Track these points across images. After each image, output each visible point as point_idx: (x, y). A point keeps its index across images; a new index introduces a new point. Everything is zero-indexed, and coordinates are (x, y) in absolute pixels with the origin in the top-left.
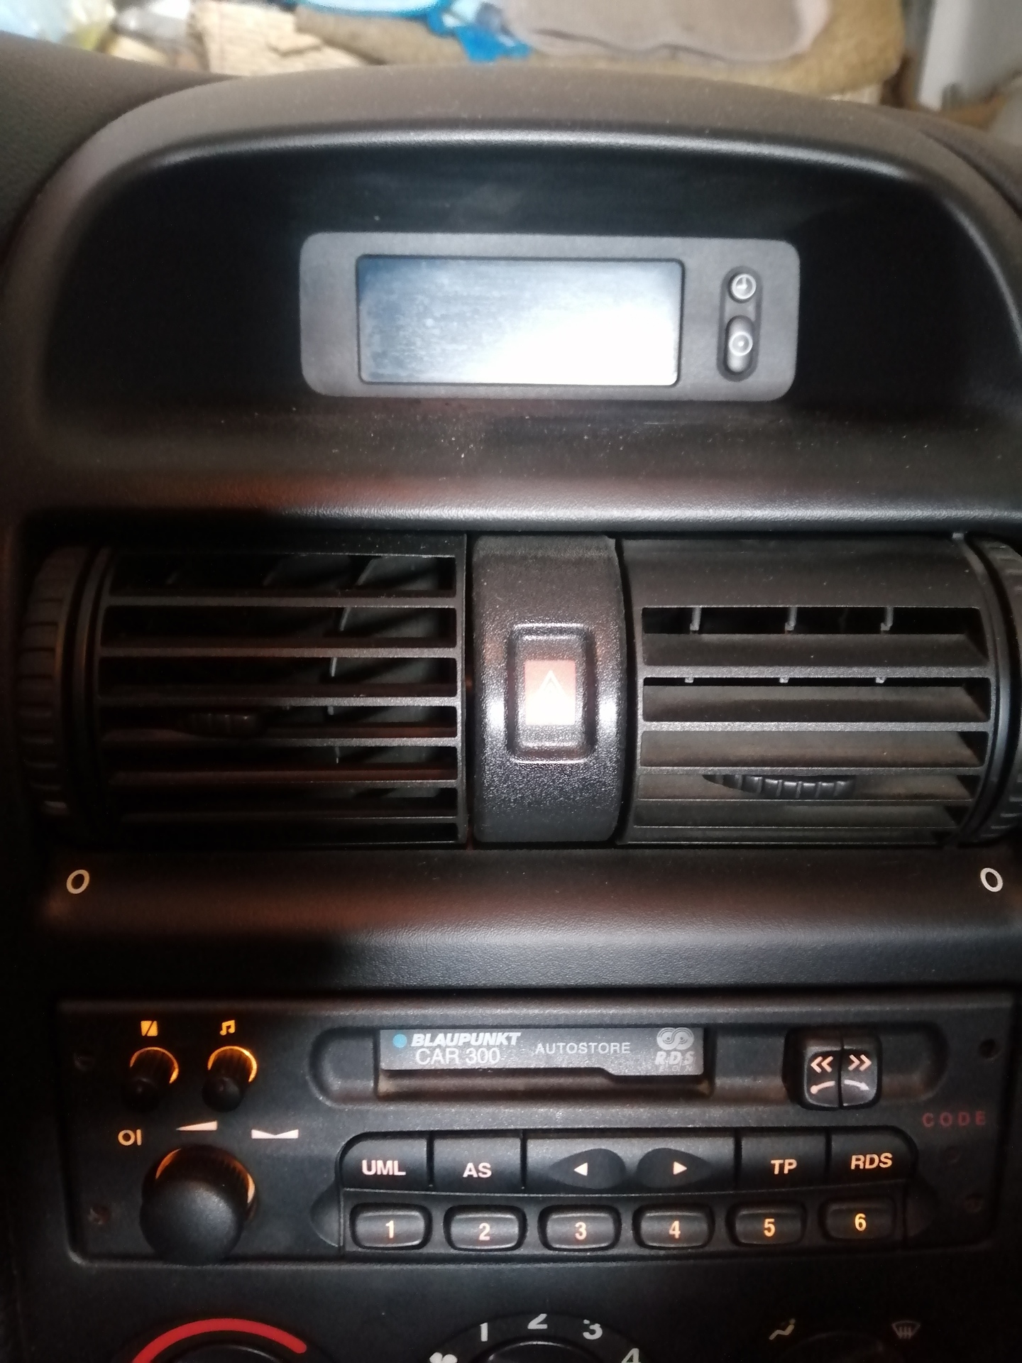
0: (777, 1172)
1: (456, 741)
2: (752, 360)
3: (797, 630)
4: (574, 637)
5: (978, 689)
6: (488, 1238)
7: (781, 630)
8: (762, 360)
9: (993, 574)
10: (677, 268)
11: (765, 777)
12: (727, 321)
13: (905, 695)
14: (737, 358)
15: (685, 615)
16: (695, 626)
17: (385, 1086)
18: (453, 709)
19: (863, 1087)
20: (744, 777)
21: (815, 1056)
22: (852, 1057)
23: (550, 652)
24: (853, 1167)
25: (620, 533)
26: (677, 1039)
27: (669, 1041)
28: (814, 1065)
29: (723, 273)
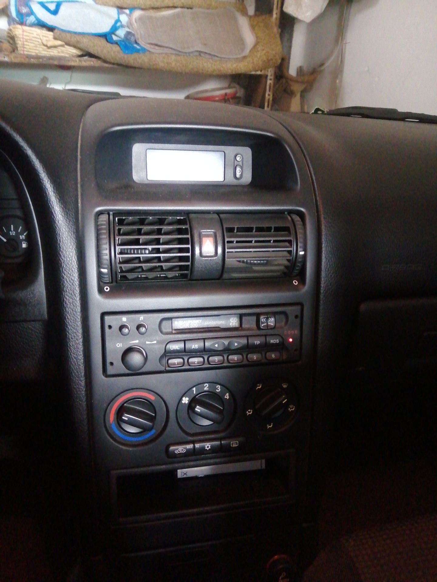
0: (256, 344)
1: (189, 254)
2: (241, 175)
3: (256, 231)
4: (212, 233)
5: (290, 242)
6: (197, 363)
7: (252, 232)
8: (244, 175)
9: (293, 220)
10: (223, 153)
11: (250, 260)
12: (235, 166)
13: (276, 244)
14: (238, 174)
15: (233, 229)
16: (235, 231)
17: (174, 332)
18: (189, 248)
19: (272, 324)
20: (247, 261)
21: (262, 318)
22: (270, 318)
23: (208, 236)
24: (271, 343)
25: (218, 213)
26: (234, 320)
27: (232, 320)
28: (262, 320)
29: (234, 154)
